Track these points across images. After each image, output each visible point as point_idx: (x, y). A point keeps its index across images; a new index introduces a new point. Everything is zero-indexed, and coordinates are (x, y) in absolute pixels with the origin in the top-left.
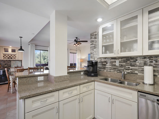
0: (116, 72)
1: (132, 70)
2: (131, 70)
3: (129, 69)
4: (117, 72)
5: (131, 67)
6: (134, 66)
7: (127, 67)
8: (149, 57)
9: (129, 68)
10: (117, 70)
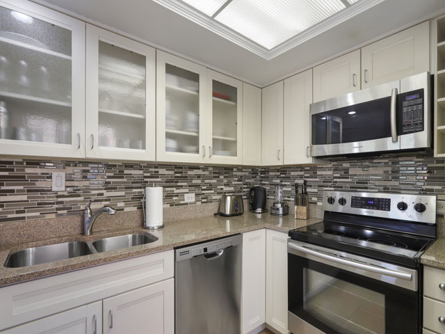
0: (53, 216)
1: (109, 200)
2: (106, 200)
3: (100, 198)
4: (58, 215)
5: (107, 194)
6: (116, 188)
7: (94, 195)
8: (146, 165)
9: (102, 194)
10: (58, 209)
